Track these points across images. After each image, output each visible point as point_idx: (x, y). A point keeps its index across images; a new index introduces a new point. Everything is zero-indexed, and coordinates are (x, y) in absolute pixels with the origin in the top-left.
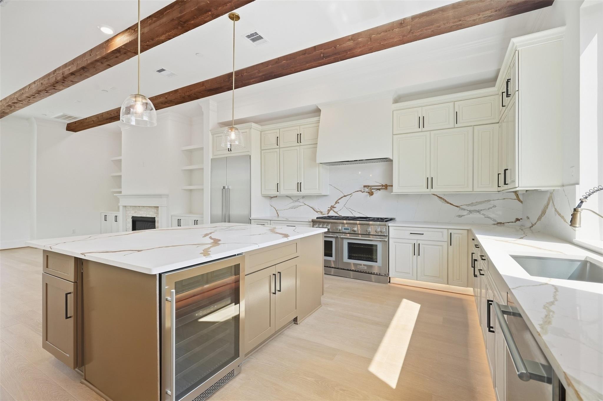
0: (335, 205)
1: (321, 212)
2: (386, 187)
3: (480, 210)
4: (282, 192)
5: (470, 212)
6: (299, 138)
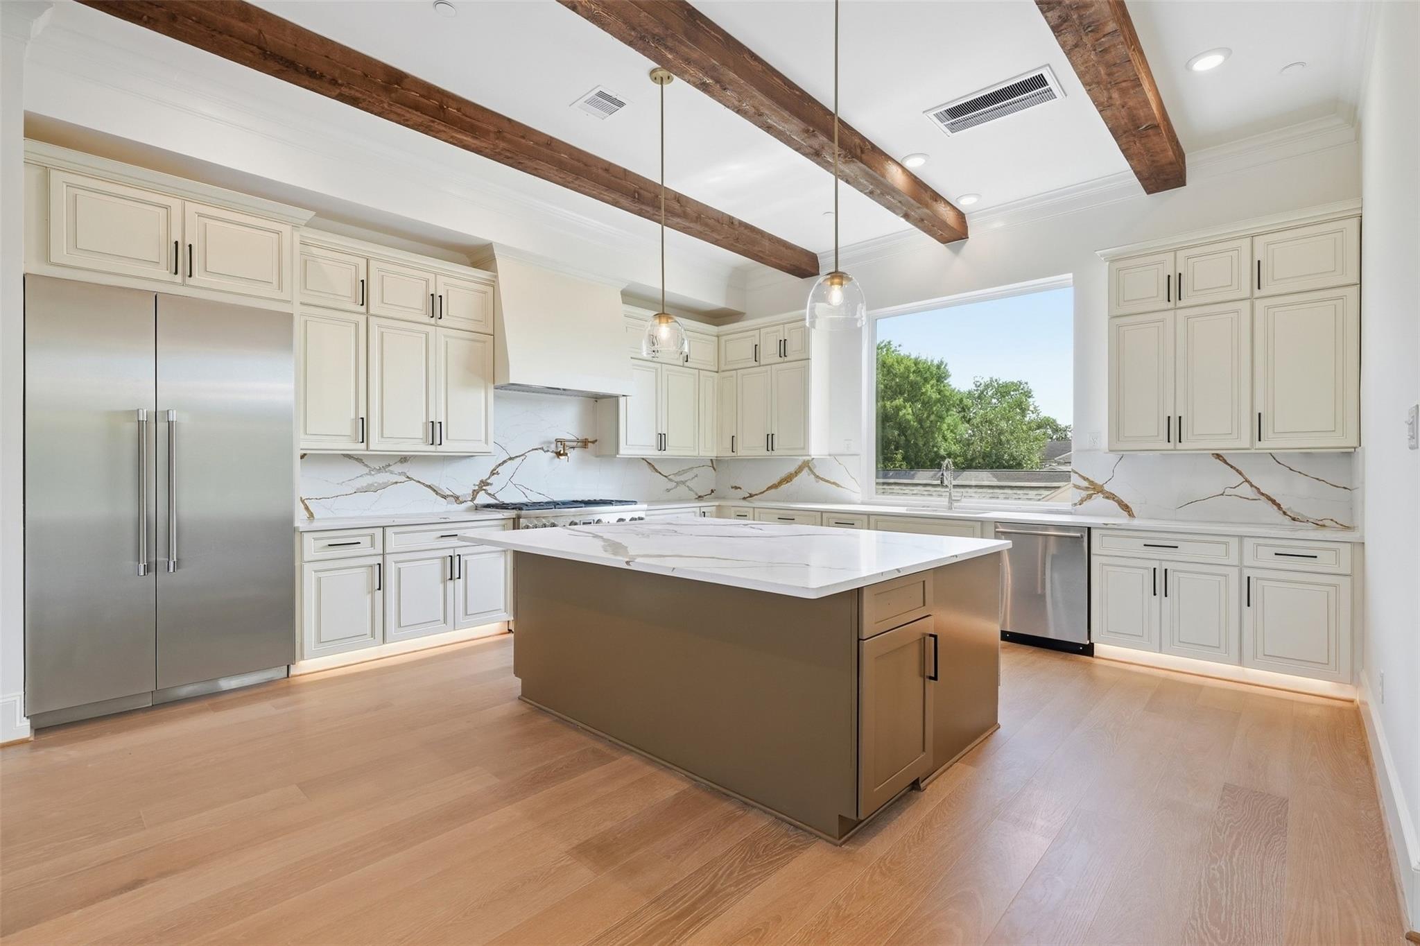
0: (489, 477)
1: (457, 498)
2: (584, 443)
3: (686, 481)
4: (377, 444)
5: (678, 483)
6: (435, 306)
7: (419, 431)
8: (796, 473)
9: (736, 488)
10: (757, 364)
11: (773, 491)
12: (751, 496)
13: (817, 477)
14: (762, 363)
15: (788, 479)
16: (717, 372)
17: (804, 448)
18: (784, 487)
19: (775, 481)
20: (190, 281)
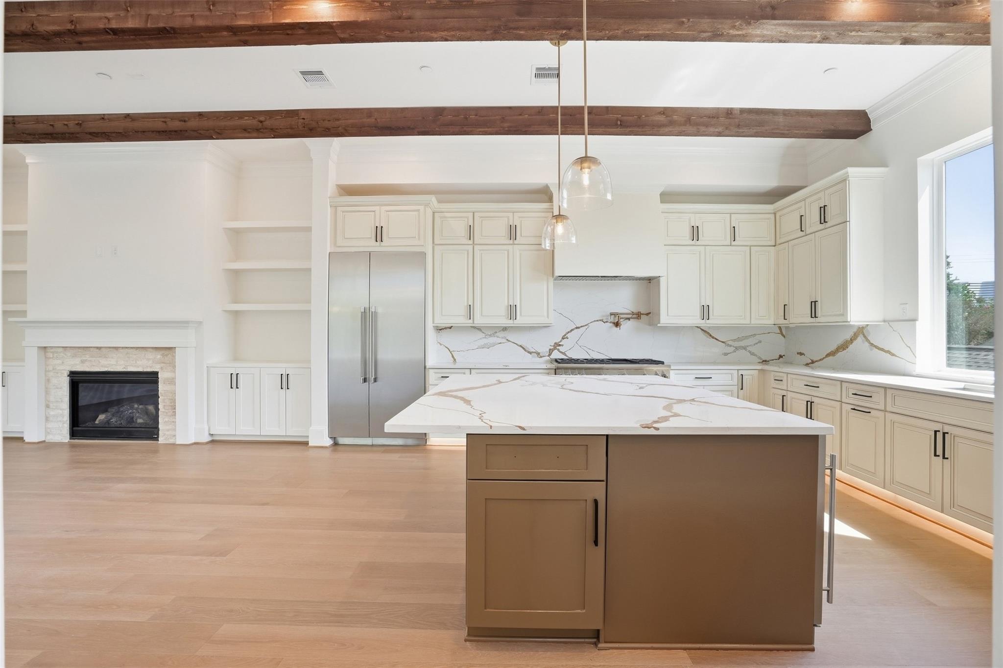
0: (561, 341)
1: (538, 354)
2: (638, 316)
3: (748, 346)
4: (479, 320)
5: (737, 348)
6: (513, 232)
7: (503, 311)
8: (852, 341)
9: (801, 354)
10: (802, 234)
11: (831, 358)
12: (813, 362)
13: (872, 344)
14: (808, 231)
15: (844, 346)
16: (774, 246)
17: (843, 315)
18: (840, 354)
19: (833, 348)
20: (382, 244)
